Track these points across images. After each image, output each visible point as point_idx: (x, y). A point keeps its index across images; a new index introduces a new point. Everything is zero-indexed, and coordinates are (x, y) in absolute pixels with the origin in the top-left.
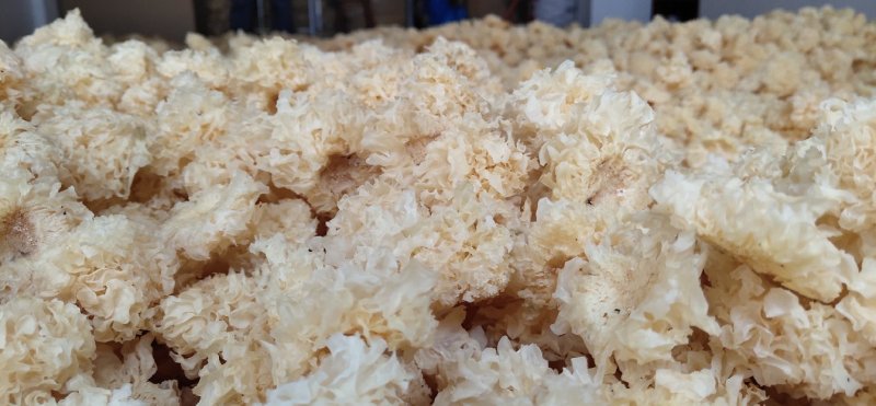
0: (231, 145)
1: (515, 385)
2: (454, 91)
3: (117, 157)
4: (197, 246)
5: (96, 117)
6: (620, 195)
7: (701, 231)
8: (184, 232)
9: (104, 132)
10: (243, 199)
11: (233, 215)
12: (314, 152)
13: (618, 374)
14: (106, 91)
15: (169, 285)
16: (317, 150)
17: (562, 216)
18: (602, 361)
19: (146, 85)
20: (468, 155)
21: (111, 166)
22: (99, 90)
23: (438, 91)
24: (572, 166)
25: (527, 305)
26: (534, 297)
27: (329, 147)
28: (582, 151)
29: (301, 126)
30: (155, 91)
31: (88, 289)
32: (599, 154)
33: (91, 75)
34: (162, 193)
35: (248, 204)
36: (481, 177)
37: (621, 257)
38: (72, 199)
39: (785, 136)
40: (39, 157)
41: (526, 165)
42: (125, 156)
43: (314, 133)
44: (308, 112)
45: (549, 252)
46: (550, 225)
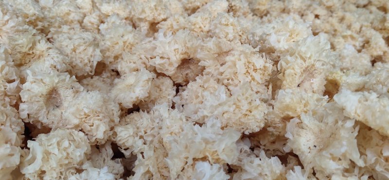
0: (138, 53)
1: (267, 173)
2: (237, 30)
3: (88, 57)
4: (127, 102)
5: (78, 38)
6: (312, 81)
7: (358, 119)
8: (122, 96)
9: (82, 45)
10: (146, 82)
11: (143, 90)
12: (175, 59)
13: (314, 174)
14: (77, 18)
15: (117, 120)
16: (176, 58)
17: (290, 100)
18: (308, 169)
19: (94, 15)
20: (245, 64)
21: (86, 61)
22: (74, 18)
23: (230, 30)
24: (292, 71)
25: (271, 134)
26: (274, 130)
27: (182, 57)
28: (297, 64)
29: (169, 46)
30: (98, 18)
31: (86, 124)
32: (304, 65)
33: (70, 11)
34: (107, 70)
35: (148, 83)
36: (251, 74)
37: (318, 123)
38: (74, 81)
39: (381, 33)
40: (58, 61)
41: (271, 69)
42: (91, 56)
43: (175, 50)
44: (172, 40)
45: (283, 114)
46: (285, 104)
